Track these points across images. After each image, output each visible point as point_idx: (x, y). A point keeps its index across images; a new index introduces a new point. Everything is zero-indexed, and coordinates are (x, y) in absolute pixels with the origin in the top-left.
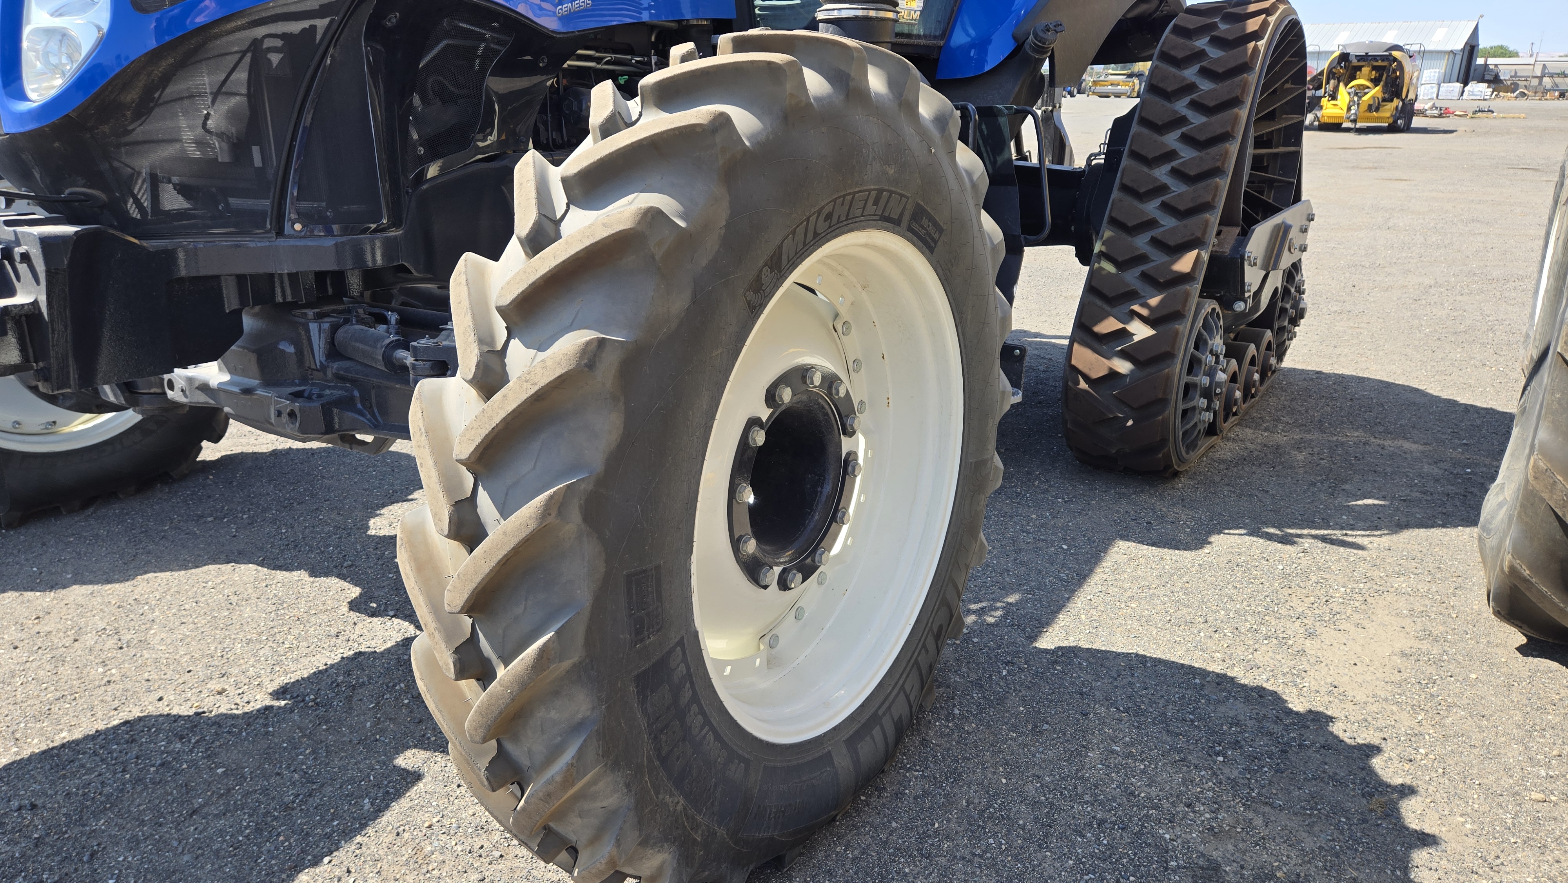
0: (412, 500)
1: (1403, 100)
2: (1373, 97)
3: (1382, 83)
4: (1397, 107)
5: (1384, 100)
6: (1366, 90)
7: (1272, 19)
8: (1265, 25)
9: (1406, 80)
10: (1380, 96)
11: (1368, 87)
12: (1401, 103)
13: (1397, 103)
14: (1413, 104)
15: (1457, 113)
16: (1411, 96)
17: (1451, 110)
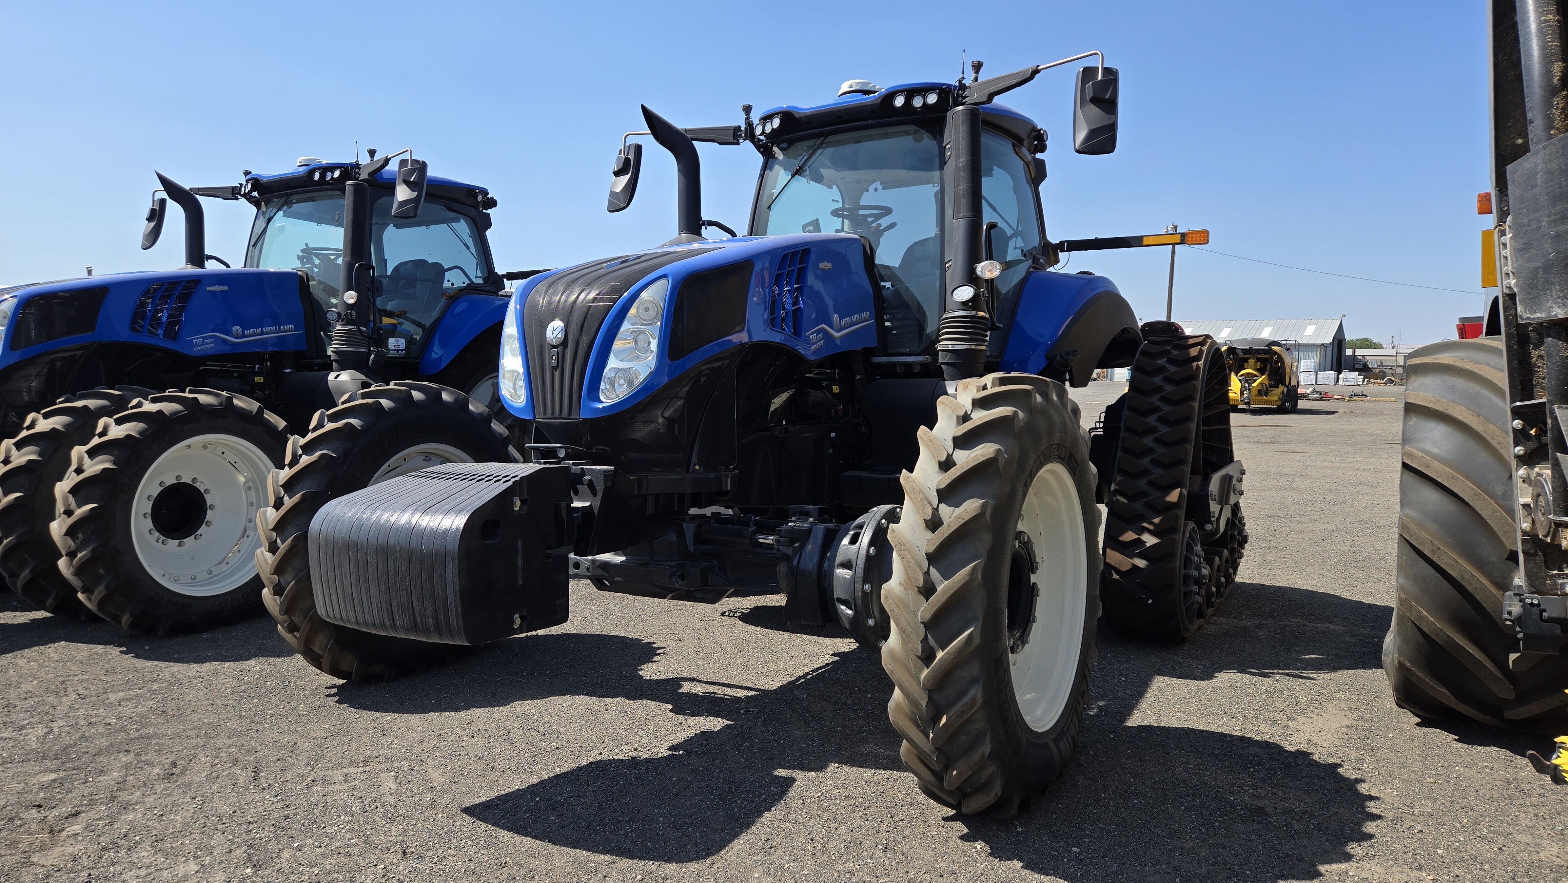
0: (655, 661)
1: (1287, 387)
2: (1261, 383)
3: (1267, 372)
4: (1283, 392)
5: (1271, 386)
6: (1255, 378)
7: (1205, 348)
8: (1201, 351)
9: (1288, 370)
10: (1267, 382)
11: (1256, 376)
12: (1286, 389)
13: (1281, 388)
14: (1296, 390)
15: (1335, 397)
16: (1294, 383)
17: (1330, 395)
